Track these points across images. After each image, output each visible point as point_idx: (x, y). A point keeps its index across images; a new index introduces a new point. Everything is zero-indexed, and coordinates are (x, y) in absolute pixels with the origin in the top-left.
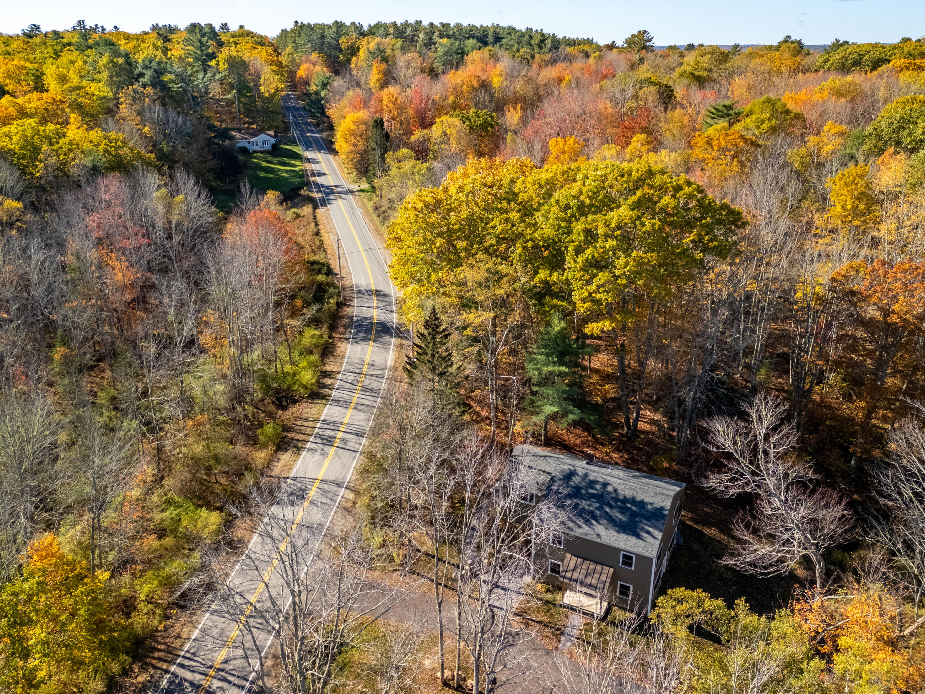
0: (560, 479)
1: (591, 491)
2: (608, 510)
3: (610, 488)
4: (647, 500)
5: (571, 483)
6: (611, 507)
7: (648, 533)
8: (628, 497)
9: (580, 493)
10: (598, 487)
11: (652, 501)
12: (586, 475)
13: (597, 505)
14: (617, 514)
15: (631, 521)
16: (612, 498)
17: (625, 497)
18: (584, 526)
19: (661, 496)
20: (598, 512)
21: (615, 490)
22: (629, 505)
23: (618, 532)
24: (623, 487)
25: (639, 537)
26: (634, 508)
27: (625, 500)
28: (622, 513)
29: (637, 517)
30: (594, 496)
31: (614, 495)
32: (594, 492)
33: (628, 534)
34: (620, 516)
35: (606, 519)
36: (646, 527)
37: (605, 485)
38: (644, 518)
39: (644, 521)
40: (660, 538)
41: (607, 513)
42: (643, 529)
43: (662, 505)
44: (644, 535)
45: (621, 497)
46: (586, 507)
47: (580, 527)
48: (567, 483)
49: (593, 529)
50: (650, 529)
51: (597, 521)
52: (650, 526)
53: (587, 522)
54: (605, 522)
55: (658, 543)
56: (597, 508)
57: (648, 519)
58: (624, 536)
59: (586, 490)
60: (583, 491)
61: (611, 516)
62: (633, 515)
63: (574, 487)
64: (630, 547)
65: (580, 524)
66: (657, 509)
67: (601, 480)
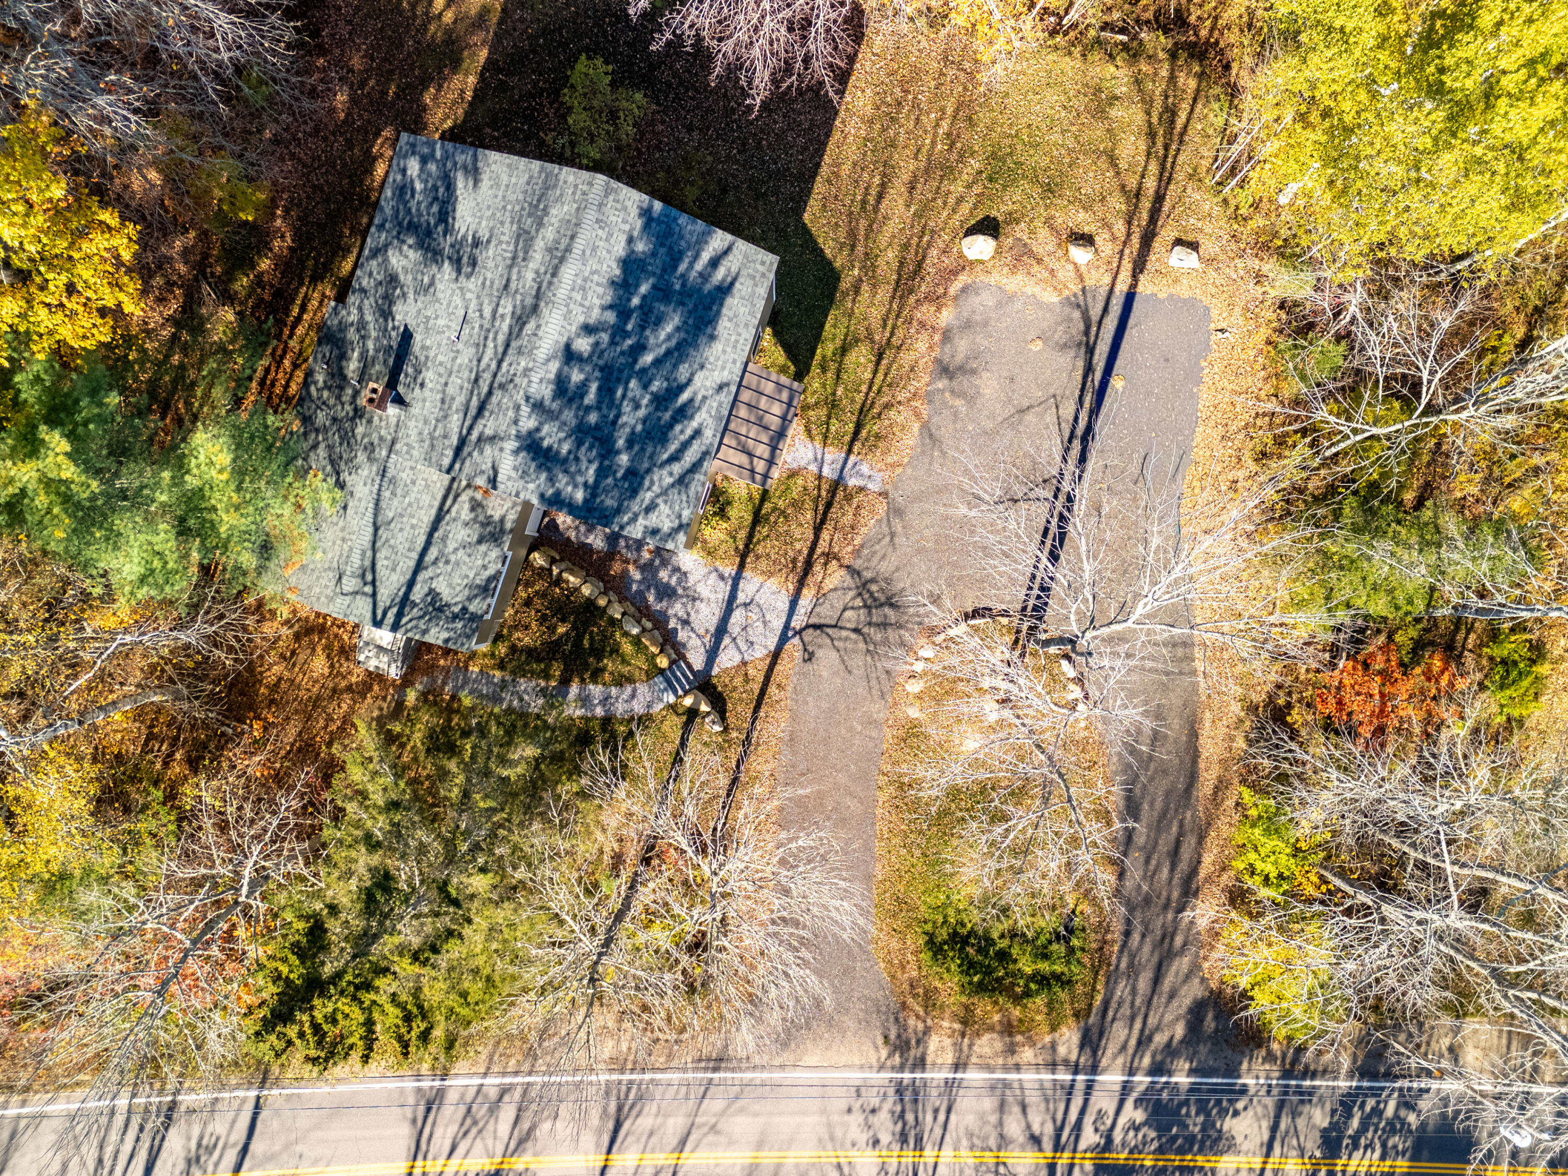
0: (551, 480)
1: (591, 397)
2: (648, 359)
3: (583, 345)
4: (620, 249)
5: (565, 448)
6: (640, 348)
7: (714, 263)
8: (608, 299)
9: (597, 427)
10: (576, 376)
11: (623, 238)
12: (538, 406)
13: (633, 384)
14: (662, 335)
15: (682, 304)
16: (613, 343)
17: (611, 307)
18: (694, 424)
19: (607, 209)
20: (656, 386)
21: (588, 329)
22: (636, 301)
23: (712, 338)
24: (576, 309)
25: (725, 290)
26: (644, 289)
27: (620, 308)
28: (659, 322)
29: (669, 285)
30: (606, 391)
31: (605, 337)
32: (594, 387)
33: (718, 313)
34: (669, 328)
35: (675, 366)
36: (699, 266)
37: (569, 355)
38: (675, 267)
39: (682, 267)
40: (729, 237)
41: (657, 362)
42: (704, 276)
43: (634, 212)
44: (720, 274)
45: (611, 317)
46: (642, 413)
47: (697, 433)
48: (565, 461)
49: (705, 398)
50: (706, 256)
51: (681, 388)
52: (696, 257)
53: (683, 413)
54: (683, 371)
55: (742, 247)
56: (645, 387)
57: (675, 258)
58: (724, 326)
59: (588, 409)
60: (593, 418)
61: (668, 353)
62: (662, 292)
63: (579, 443)
64: (752, 314)
65: (689, 432)
66: (646, 226)
67: (554, 366)
